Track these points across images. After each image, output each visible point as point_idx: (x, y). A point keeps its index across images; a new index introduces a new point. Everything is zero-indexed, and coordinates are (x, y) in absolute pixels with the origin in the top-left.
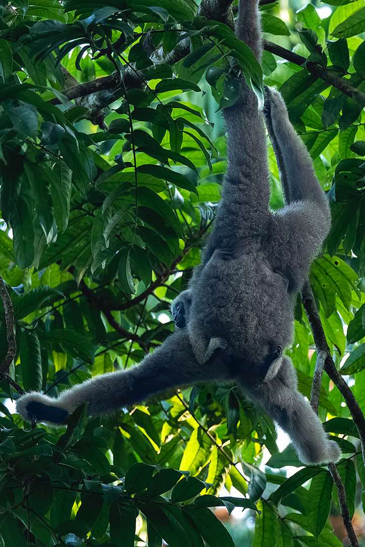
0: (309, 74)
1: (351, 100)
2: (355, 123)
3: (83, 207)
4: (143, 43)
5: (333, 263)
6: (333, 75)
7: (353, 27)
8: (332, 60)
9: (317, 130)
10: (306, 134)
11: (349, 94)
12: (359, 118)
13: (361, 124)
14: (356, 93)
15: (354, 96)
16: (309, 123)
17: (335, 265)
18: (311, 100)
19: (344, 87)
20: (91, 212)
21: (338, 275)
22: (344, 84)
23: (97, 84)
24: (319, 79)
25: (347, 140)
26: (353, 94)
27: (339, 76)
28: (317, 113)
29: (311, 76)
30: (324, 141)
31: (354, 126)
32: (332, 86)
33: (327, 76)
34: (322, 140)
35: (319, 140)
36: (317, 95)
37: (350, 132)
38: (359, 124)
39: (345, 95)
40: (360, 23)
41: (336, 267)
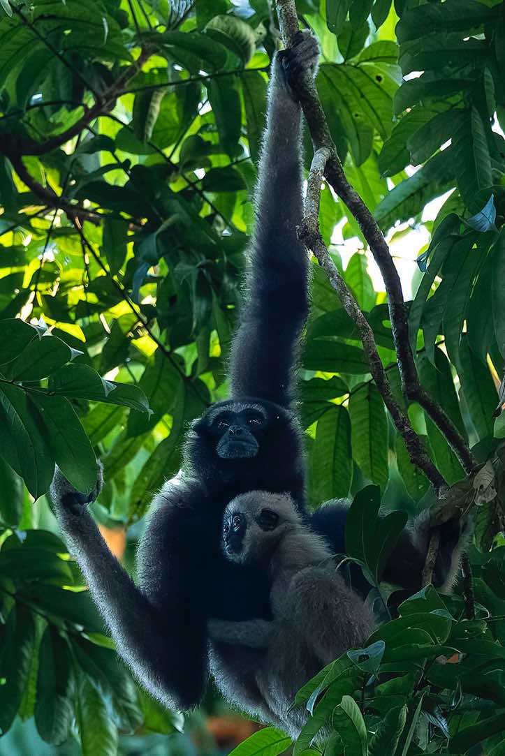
5: (374, 78)
17: (377, 82)
21: (380, 98)
41: (378, 87)
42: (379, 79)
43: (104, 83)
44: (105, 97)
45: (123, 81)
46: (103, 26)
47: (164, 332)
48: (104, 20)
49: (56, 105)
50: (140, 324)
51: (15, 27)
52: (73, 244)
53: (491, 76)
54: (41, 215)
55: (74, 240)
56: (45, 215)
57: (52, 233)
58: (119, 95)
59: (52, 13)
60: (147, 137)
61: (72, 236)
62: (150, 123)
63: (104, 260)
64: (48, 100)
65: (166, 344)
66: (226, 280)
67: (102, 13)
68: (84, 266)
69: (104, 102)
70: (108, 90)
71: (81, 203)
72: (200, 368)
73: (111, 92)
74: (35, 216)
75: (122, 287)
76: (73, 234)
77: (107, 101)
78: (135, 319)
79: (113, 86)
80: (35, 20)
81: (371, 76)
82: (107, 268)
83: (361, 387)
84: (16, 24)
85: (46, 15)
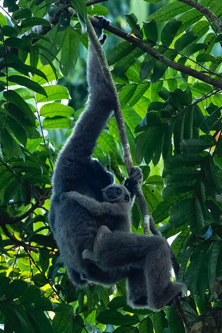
0: (131, 43)
1: (158, 63)
2: (161, 79)
6: (146, 45)
8: (147, 35)
9: (136, 83)
10: (129, 85)
11: (157, 58)
12: (164, 76)
13: (165, 80)
14: (162, 57)
15: (160, 59)
16: (132, 78)
17: (152, 192)
18: (132, 62)
19: (154, 53)
22: (154, 51)
24: (137, 48)
25: (156, 91)
26: (160, 57)
27: (151, 46)
28: (136, 72)
29: (132, 45)
30: (142, 91)
31: (161, 81)
32: (146, 53)
33: (142, 46)
34: (140, 91)
35: (138, 91)
36: (136, 58)
37: (158, 86)
38: (164, 79)
39: (155, 59)
41: (152, 194)
42: (153, 191)
43: (39, 194)
44: (40, 200)
45: (48, 193)
46: (41, 170)
47: (64, 296)
48: (41, 167)
49: (19, 203)
50: (54, 293)
51: (4, 171)
52: (26, 260)
53: (203, 185)
54: (13, 249)
55: (27, 259)
56: (15, 249)
57: (18, 256)
58: (46, 199)
59: (19, 165)
61: (26, 257)
63: (39, 267)
64: (16, 201)
65: (65, 300)
67: (40, 165)
68: (30, 270)
69: (40, 202)
70: (41, 197)
71: (30, 244)
72: (79, 311)
73: (43, 198)
74: (10, 249)
75: (47, 278)
76: (27, 256)
77: (41, 201)
78: (53, 291)
79: (43, 196)
80: (12, 168)
81: (150, 190)
82: (41, 270)
83: (145, 320)
84: (4, 170)
85: (17, 166)
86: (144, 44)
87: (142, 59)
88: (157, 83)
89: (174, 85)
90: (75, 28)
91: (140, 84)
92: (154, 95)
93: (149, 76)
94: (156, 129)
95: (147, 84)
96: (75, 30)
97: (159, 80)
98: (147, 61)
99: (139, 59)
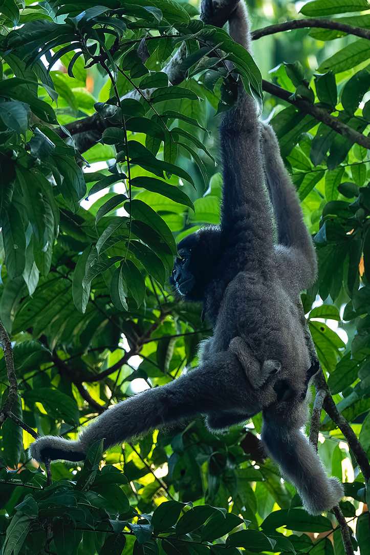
0: (297, 111)
1: (339, 138)
2: (342, 164)
3: (58, 269)
4: (138, 50)
5: (319, 329)
6: (321, 111)
7: (339, 63)
8: (319, 96)
9: (303, 171)
10: (293, 174)
11: (339, 131)
12: (346, 159)
13: (348, 165)
14: (346, 130)
15: (344, 133)
16: (296, 164)
17: (321, 331)
18: (299, 139)
19: (334, 123)
20: (66, 275)
21: (323, 341)
22: (333, 120)
23: (78, 126)
24: (308, 116)
25: (333, 182)
26: (343, 130)
27: (327, 113)
28: (303, 153)
29: (299, 113)
30: (311, 183)
31: (341, 166)
32: (321, 123)
33: (316, 112)
34: (308, 182)
35: (305, 182)
36: (304, 133)
37: (336, 174)
38: (346, 164)
39: (334, 132)
40: (347, 59)
41: (322, 334)
42: (323, 329)
43: (136, 334)
44: (137, 344)
45: (149, 333)
49: (101, 349)
59: (107, 293)
60: (166, 368)
62: (168, 359)
66: (228, 463)
70: (139, 339)
73: (141, 341)
77: (138, 347)
79: (143, 337)
80: (96, 298)
81: (317, 328)
85: (103, 294)
86: (318, 109)
87: (312, 133)
88: (337, 170)
89: (361, 172)
90: (199, 82)
91: (310, 173)
92: (330, 188)
93: (323, 160)
94: (338, 245)
95: (319, 172)
96: (199, 84)
97: (339, 166)
98: (321, 135)
99: (308, 133)
